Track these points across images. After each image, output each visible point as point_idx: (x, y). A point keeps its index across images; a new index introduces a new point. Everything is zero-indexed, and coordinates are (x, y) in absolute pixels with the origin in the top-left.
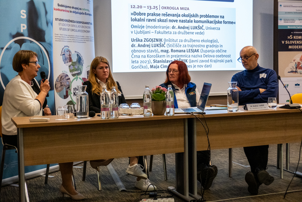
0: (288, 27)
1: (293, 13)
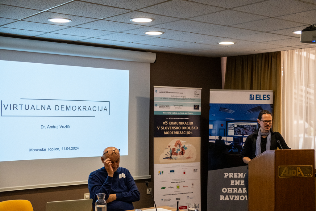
0: (164, 113)
1: (168, 98)
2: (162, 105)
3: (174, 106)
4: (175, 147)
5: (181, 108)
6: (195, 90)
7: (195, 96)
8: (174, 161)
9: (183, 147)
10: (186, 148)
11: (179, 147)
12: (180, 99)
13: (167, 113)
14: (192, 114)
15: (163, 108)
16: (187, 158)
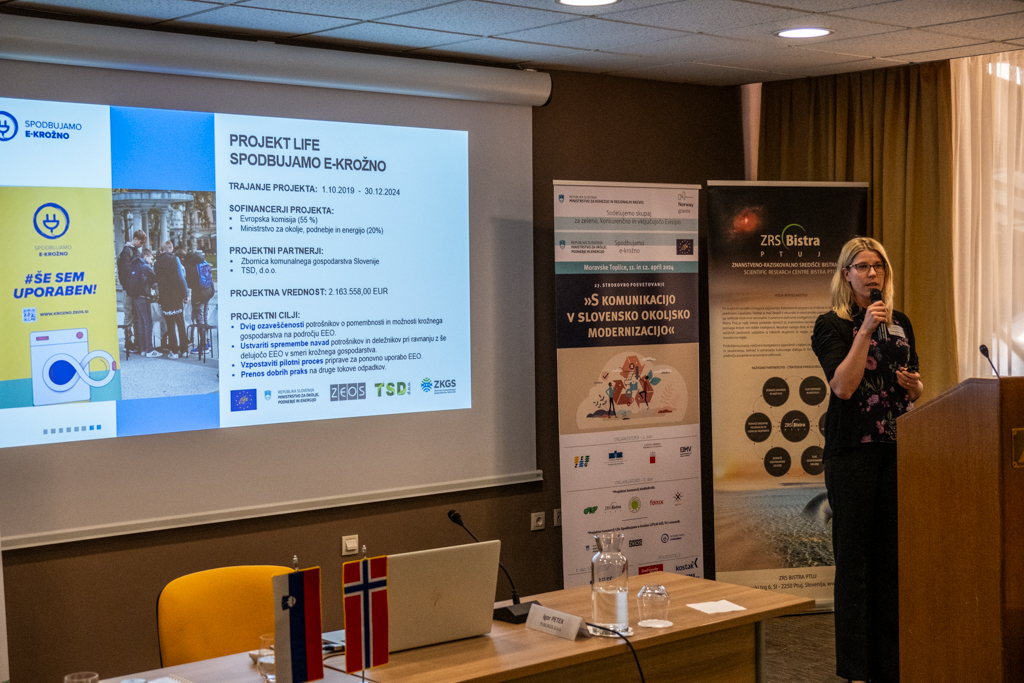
0: (586, 267)
2: (580, 243)
3: (618, 244)
4: (623, 379)
5: (638, 251)
6: (680, 192)
7: (679, 212)
8: (619, 422)
9: (647, 378)
10: (656, 381)
11: (634, 379)
12: (634, 221)
13: (596, 268)
14: (671, 269)
15: (583, 252)
16: (660, 412)
